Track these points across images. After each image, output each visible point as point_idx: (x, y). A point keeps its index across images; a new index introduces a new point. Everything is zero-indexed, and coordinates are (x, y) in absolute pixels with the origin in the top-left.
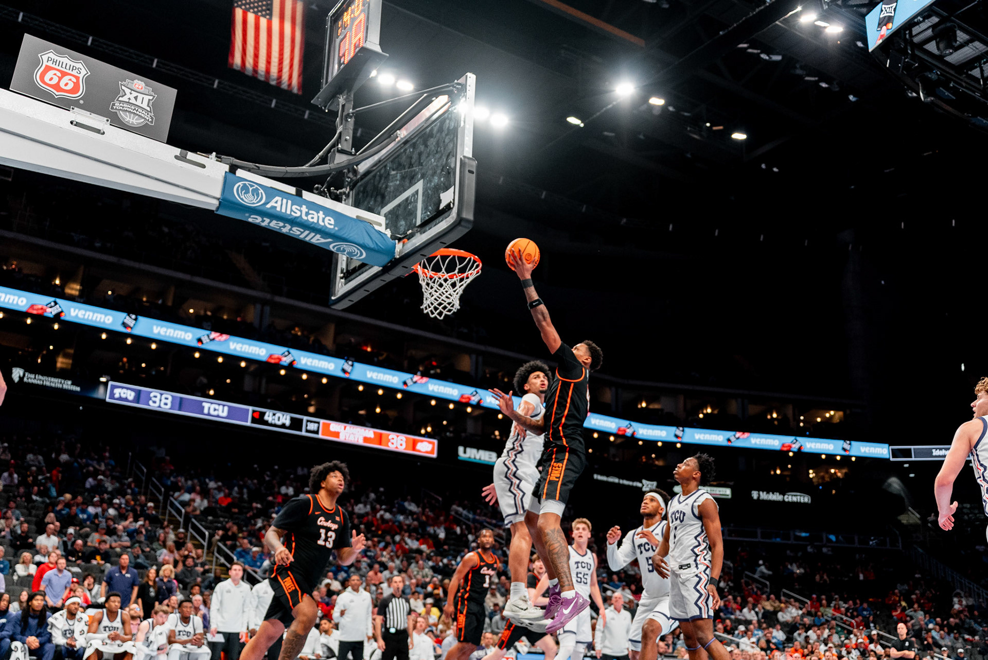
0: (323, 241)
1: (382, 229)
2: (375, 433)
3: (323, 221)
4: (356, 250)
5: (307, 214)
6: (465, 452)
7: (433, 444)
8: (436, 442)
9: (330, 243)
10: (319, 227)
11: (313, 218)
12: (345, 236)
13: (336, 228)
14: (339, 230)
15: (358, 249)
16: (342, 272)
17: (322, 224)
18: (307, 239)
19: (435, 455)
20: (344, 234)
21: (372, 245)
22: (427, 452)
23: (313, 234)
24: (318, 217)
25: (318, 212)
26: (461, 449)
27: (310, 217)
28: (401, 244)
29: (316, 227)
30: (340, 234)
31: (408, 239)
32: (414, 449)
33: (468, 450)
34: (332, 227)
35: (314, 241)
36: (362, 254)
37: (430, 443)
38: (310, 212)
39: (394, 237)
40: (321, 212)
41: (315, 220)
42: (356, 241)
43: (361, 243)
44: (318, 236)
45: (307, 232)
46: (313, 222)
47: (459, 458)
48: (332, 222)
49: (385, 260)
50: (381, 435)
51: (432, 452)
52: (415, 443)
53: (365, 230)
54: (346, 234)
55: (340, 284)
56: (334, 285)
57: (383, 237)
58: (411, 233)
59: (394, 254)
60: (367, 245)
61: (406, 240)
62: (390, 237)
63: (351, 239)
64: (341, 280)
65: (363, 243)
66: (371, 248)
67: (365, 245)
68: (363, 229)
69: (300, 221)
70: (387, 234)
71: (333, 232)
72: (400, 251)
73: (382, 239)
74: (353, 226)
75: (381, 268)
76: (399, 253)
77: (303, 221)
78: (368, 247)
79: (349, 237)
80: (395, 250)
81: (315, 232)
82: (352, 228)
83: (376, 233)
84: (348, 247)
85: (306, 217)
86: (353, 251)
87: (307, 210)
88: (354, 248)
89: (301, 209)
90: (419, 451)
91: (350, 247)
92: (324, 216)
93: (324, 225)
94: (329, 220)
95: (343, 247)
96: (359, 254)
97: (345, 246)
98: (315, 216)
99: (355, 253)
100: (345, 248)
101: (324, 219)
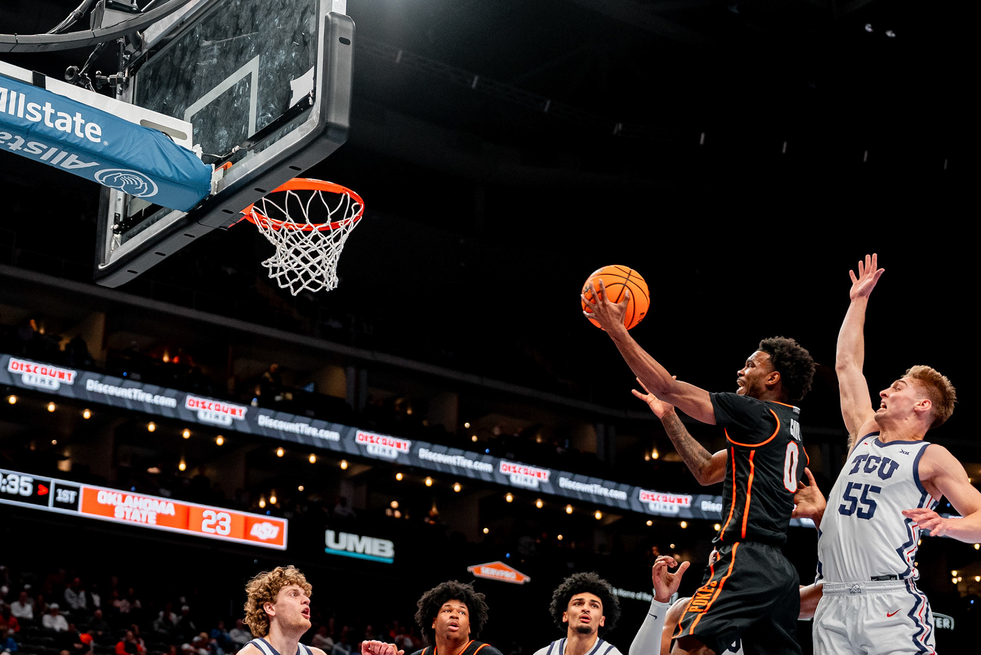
0: (82, 165)
1: (187, 144)
2: (175, 506)
3: (83, 130)
4: (142, 183)
6: (337, 540)
7: (280, 525)
8: (285, 522)
9: (95, 169)
10: (76, 141)
11: (63, 125)
12: (120, 157)
13: (106, 143)
14: (110, 146)
15: (145, 180)
16: (116, 220)
17: (81, 135)
18: (54, 162)
19: (283, 547)
20: (119, 153)
21: (168, 173)
22: (269, 541)
23: (64, 154)
24: (74, 123)
25: (73, 115)
26: (330, 535)
27: (58, 122)
28: (221, 170)
29: (69, 140)
30: (113, 153)
31: (233, 163)
32: (246, 534)
33: (343, 536)
34: (98, 140)
35: (66, 166)
36: (151, 189)
37: (274, 524)
38: (60, 114)
39: (207, 159)
40: (79, 115)
41: (68, 129)
42: (141, 165)
43: (150, 169)
44: (73, 157)
45: (53, 150)
46: (65, 132)
47: (327, 550)
48: (99, 132)
49: (193, 199)
50: (188, 509)
51: (278, 540)
52: (248, 525)
53: (157, 145)
54: (123, 154)
55: (113, 243)
56: (103, 244)
57: (188, 159)
58: (237, 151)
59: (209, 189)
60: (161, 173)
61: (229, 163)
62: (200, 158)
63: (132, 162)
64: (115, 235)
65: (154, 168)
66: (168, 177)
67: (158, 173)
68: (154, 143)
69: (42, 130)
70: (195, 153)
71: (99, 151)
72: (218, 182)
73: (187, 161)
74: (135, 140)
75: (186, 214)
76: (216, 187)
77: (46, 130)
78: (163, 176)
79: (129, 158)
80: (210, 182)
81: (67, 149)
82: (133, 142)
83: (177, 150)
84: (127, 176)
85: (52, 124)
86: (136, 184)
87: (53, 111)
88: (138, 178)
89: (43, 110)
90: (256, 539)
91: (129, 176)
92: (83, 121)
93: (83, 137)
94: (93, 128)
95: (117, 177)
96: (147, 188)
97: (121, 175)
98: (69, 122)
99: (140, 188)
100: (121, 177)
101: (83, 128)
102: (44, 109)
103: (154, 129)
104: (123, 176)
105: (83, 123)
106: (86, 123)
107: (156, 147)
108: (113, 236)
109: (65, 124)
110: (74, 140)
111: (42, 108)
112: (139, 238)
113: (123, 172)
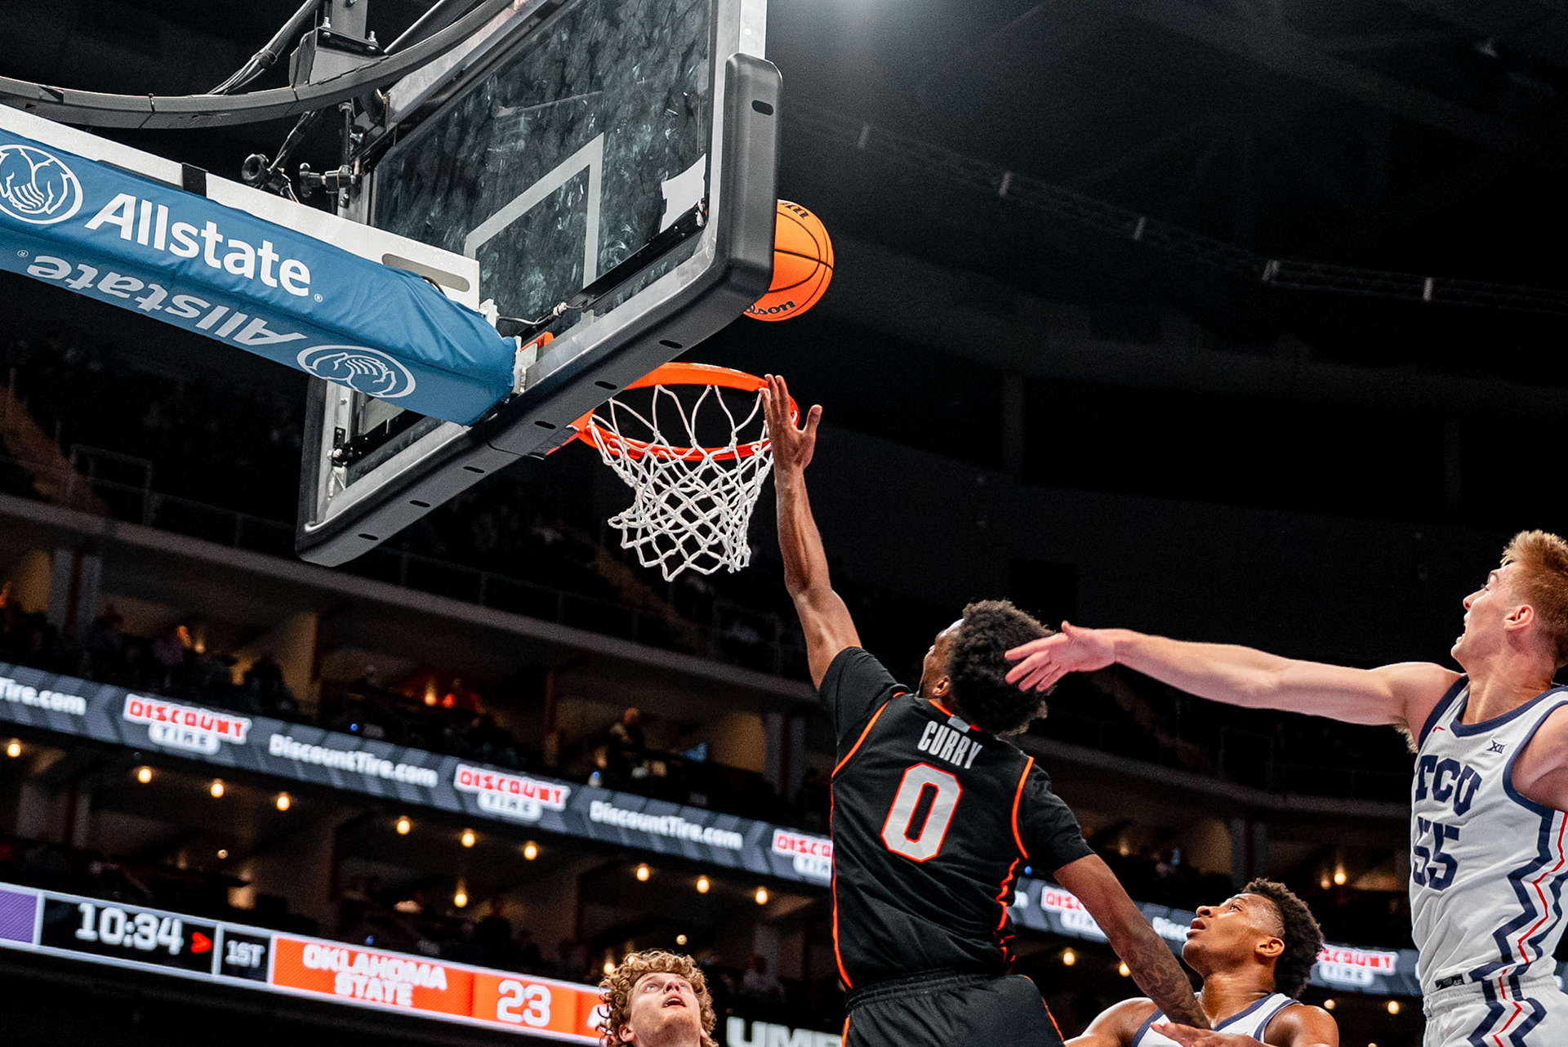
0: (274, 338)
1: (470, 299)
2: (448, 972)
3: (275, 273)
4: (385, 372)
6: (748, 1037)
9: (298, 346)
10: (263, 294)
11: (239, 264)
12: (345, 323)
13: (318, 298)
14: (325, 303)
15: (390, 366)
16: (337, 441)
17: (273, 283)
18: (223, 333)
20: (344, 315)
21: (435, 353)
23: (240, 318)
24: (259, 260)
25: (257, 246)
26: (735, 1027)
27: (230, 259)
28: (532, 348)
29: (250, 293)
30: (331, 316)
31: (556, 334)
32: (580, 1026)
33: (759, 1029)
34: (304, 292)
35: (244, 339)
36: (402, 383)
38: (232, 243)
39: (507, 327)
40: (268, 246)
41: (248, 271)
42: (383, 338)
43: (401, 345)
44: (258, 324)
45: (221, 311)
46: (241, 277)
48: (305, 276)
49: (480, 401)
50: (470, 978)
52: (583, 1008)
53: (414, 301)
54: (351, 318)
55: (332, 483)
56: (312, 483)
57: (472, 327)
58: (563, 313)
59: (510, 382)
60: (421, 354)
61: (548, 335)
62: (494, 326)
63: (368, 332)
64: (336, 468)
65: (407, 345)
66: (433, 361)
67: (414, 352)
68: (408, 297)
69: (199, 274)
70: (485, 316)
71: (306, 311)
72: (527, 370)
73: (471, 331)
74: (373, 291)
75: (469, 429)
76: (524, 379)
77: (207, 273)
78: (424, 358)
79: (363, 326)
80: (513, 369)
81: (247, 309)
82: (369, 296)
83: (451, 312)
84: (357, 359)
85: (219, 262)
86: (375, 373)
87: (220, 238)
88: (378, 363)
89: (202, 235)
90: (597, 1033)
91: (363, 359)
92: (276, 258)
93: (276, 286)
94: (295, 270)
95: (340, 360)
96: (394, 382)
97: (347, 356)
98: (249, 257)
99: (382, 380)
100: (346, 361)
101: (276, 268)
102: (203, 233)
103: (410, 273)
104: (350, 359)
105: (277, 260)
106: (282, 260)
107: (411, 305)
108: (332, 469)
109: (243, 261)
110: (258, 291)
111: (199, 233)
112: (381, 474)
113: (350, 352)
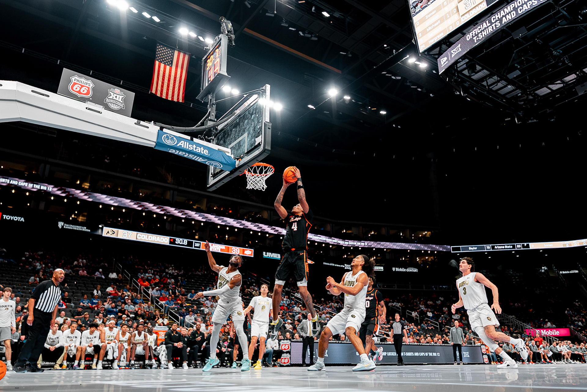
0: (203, 160)
1: (229, 155)
2: (225, 247)
3: (203, 152)
5: (196, 149)
6: (266, 254)
7: (252, 251)
8: (253, 250)
9: (207, 161)
10: (201, 154)
11: (198, 150)
13: (209, 155)
14: (210, 155)
15: (219, 164)
16: (212, 174)
17: (203, 153)
18: (196, 160)
19: (253, 256)
21: (225, 163)
22: (249, 255)
23: (198, 158)
25: (201, 148)
26: (264, 253)
27: (197, 150)
28: (238, 161)
30: (211, 157)
31: (241, 159)
32: (243, 253)
33: (267, 253)
34: (207, 154)
35: (199, 160)
36: (221, 166)
37: (250, 250)
38: (197, 148)
39: (235, 158)
40: (202, 148)
42: (218, 160)
44: (201, 158)
45: (196, 157)
46: (199, 152)
47: (264, 257)
48: (207, 152)
49: (231, 168)
50: (229, 247)
51: (251, 255)
52: (244, 251)
54: (213, 157)
55: (211, 180)
56: (208, 180)
58: (242, 156)
59: (235, 166)
60: (223, 162)
63: (216, 159)
64: (211, 178)
65: (221, 161)
70: (232, 157)
71: (207, 157)
73: (230, 159)
75: (229, 172)
76: (237, 165)
77: (194, 152)
81: (199, 156)
82: (216, 154)
83: (227, 156)
88: (217, 163)
89: (193, 147)
90: (246, 254)
91: (215, 163)
98: (200, 149)
99: (218, 166)
101: (203, 151)
103: (222, 151)
107: (222, 156)
112: (217, 178)
113: (213, 162)
